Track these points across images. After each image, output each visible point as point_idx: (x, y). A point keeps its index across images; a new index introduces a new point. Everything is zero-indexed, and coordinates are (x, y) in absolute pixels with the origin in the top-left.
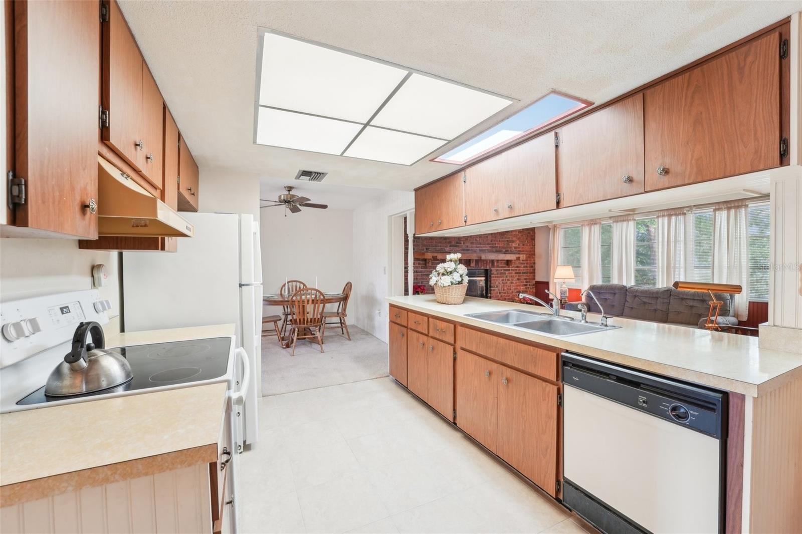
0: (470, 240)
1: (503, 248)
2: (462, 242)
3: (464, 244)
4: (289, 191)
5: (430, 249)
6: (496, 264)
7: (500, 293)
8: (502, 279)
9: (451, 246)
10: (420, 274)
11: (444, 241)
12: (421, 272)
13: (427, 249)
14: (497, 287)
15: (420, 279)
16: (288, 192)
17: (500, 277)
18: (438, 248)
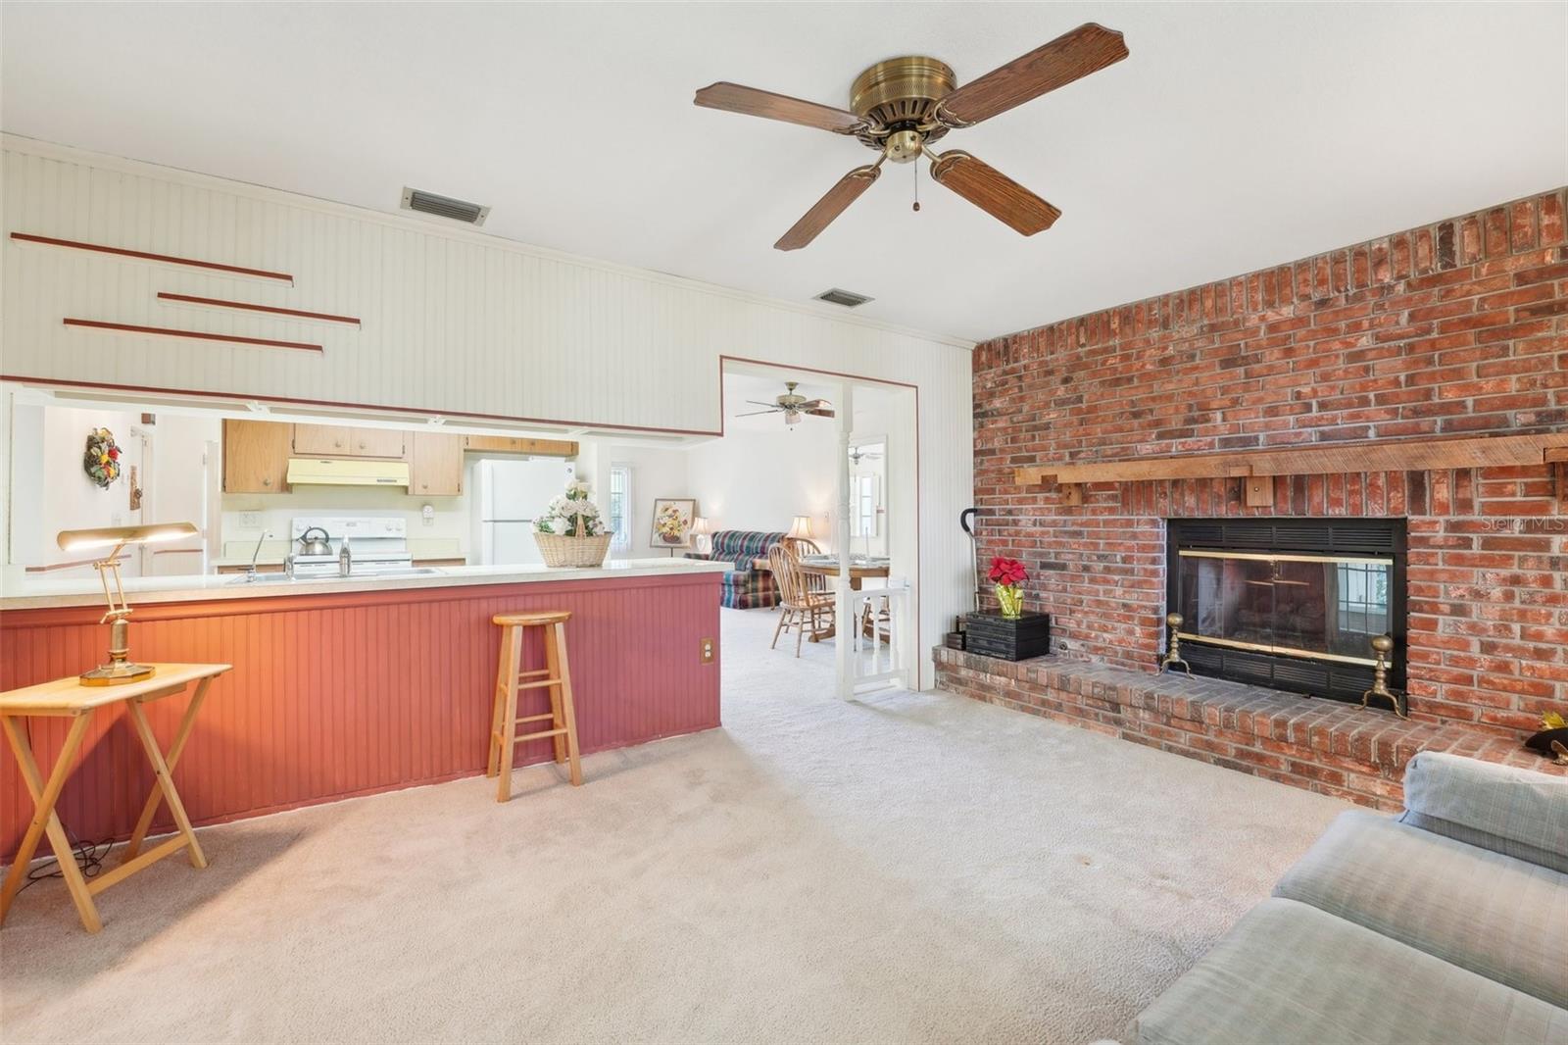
0: (1260, 400)
1: (1511, 403)
2: (1219, 416)
3: (1224, 420)
4: (791, 390)
5: (1082, 455)
6: (1443, 493)
7: (1488, 648)
8: (1505, 573)
9: (1160, 436)
10: (1051, 529)
11: (1136, 423)
12: (1054, 524)
13: (1072, 455)
14: (1459, 610)
15: (1050, 545)
16: (788, 392)
17: (1488, 562)
18: (1108, 450)
